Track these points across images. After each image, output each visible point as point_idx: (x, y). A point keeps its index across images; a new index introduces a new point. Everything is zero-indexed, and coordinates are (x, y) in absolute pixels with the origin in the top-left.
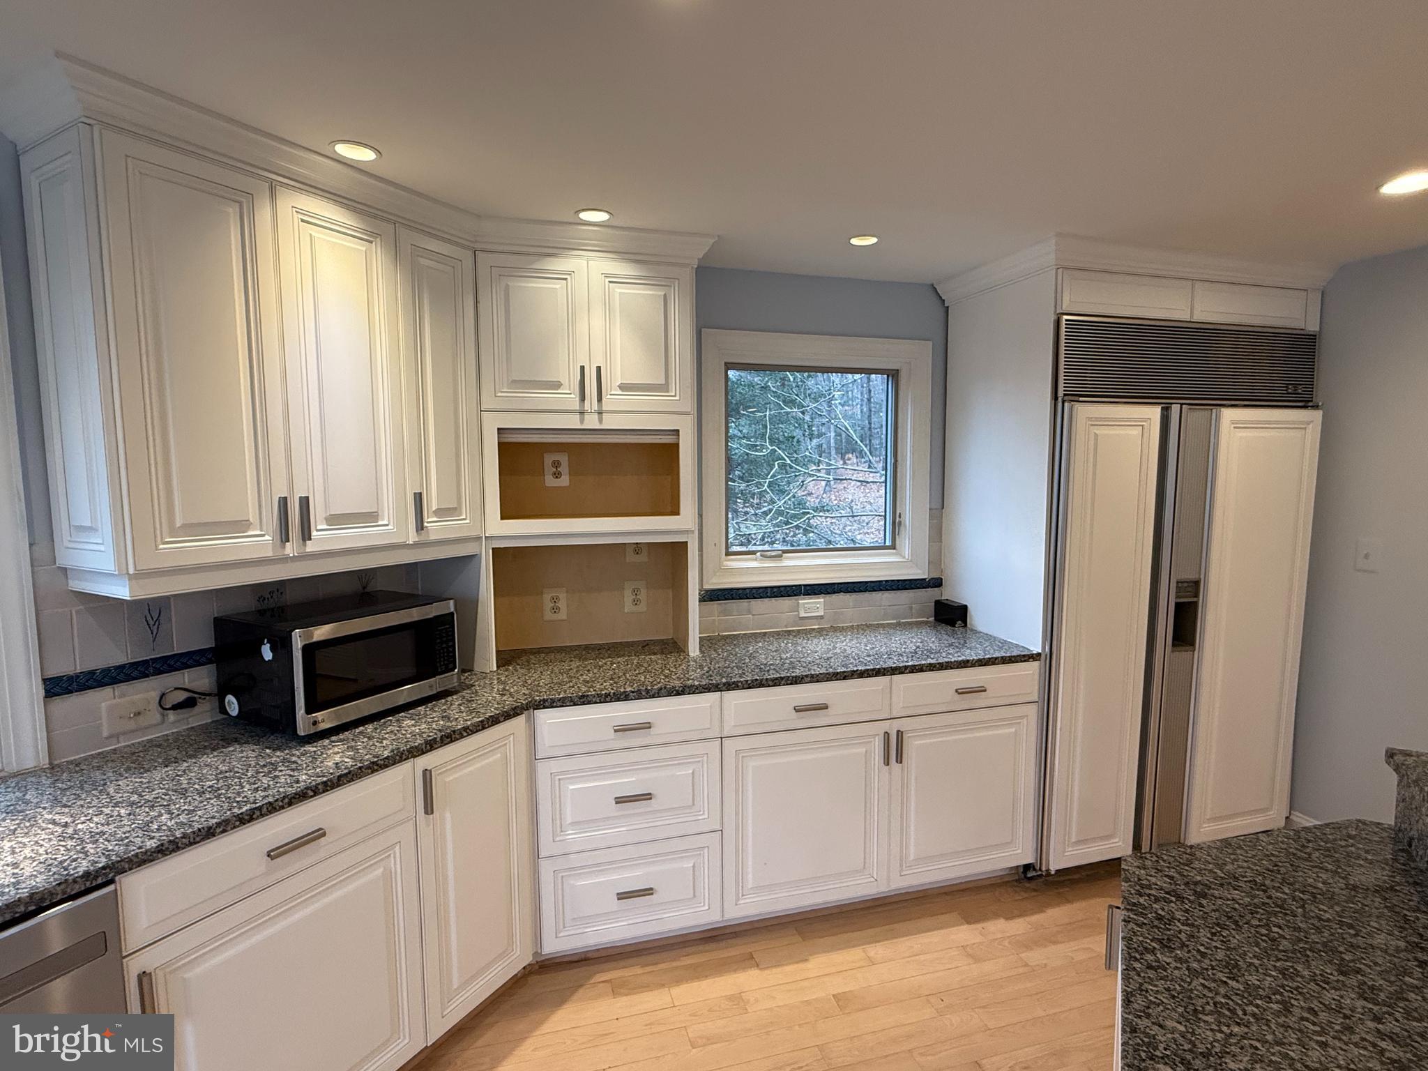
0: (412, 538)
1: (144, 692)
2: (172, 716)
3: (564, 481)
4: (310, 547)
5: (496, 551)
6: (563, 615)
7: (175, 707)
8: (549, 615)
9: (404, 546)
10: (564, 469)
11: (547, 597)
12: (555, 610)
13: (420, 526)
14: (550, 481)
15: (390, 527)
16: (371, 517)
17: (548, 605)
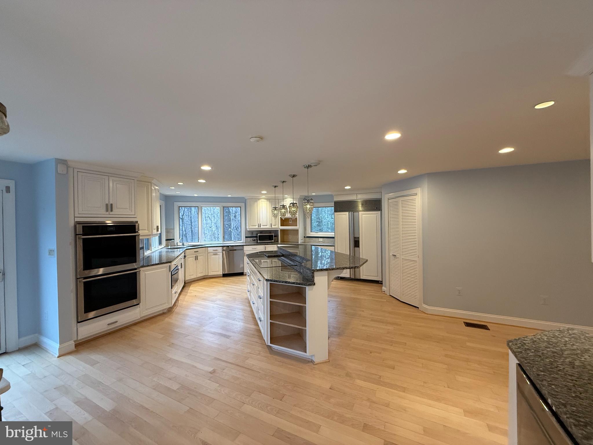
0: (271, 228)
1: (251, 239)
2: (253, 241)
3: (291, 222)
4: (261, 228)
5: (280, 230)
6: (291, 238)
7: (253, 240)
8: (289, 238)
9: (270, 228)
10: (291, 221)
11: (289, 236)
12: (290, 237)
13: (271, 227)
14: (290, 222)
15: (268, 226)
16: (267, 225)
17: (289, 237)
